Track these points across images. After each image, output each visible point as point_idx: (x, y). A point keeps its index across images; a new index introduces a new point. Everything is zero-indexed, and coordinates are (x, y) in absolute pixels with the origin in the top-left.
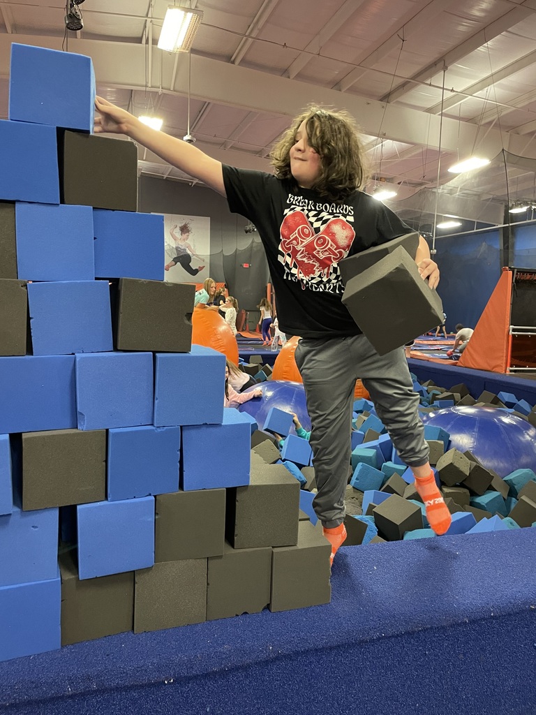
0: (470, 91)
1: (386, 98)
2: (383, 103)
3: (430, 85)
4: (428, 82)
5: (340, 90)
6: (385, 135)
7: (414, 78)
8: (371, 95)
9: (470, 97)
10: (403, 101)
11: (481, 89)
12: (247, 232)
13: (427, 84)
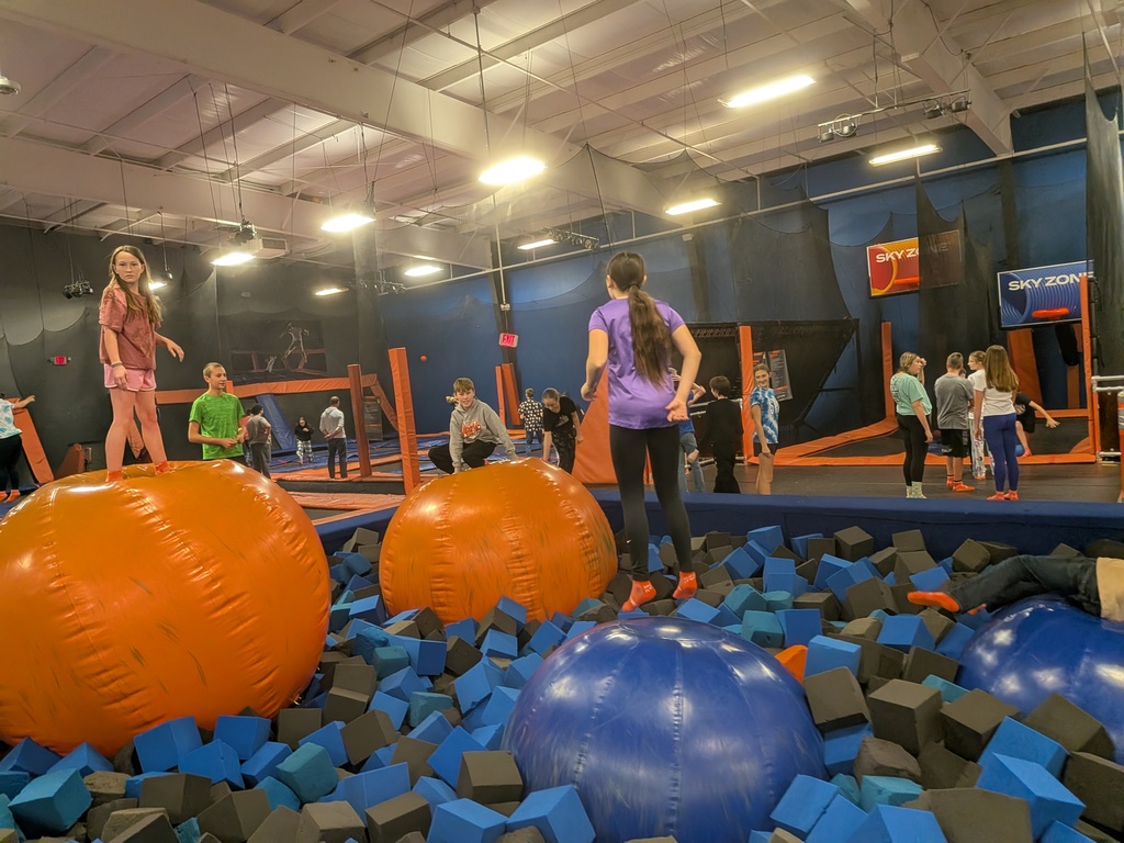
0: (501, 53)
1: (358, 54)
2: (354, 63)
3: (449, 36)
4: (445, 30)
5: (281, 31)
6: (366, 116)
7: (423, 18)
8: (331, 46)
9: (502, 63)
10: (385, 65)
11: (517, 53)
12: (69, 296)
13: (443, 34)
